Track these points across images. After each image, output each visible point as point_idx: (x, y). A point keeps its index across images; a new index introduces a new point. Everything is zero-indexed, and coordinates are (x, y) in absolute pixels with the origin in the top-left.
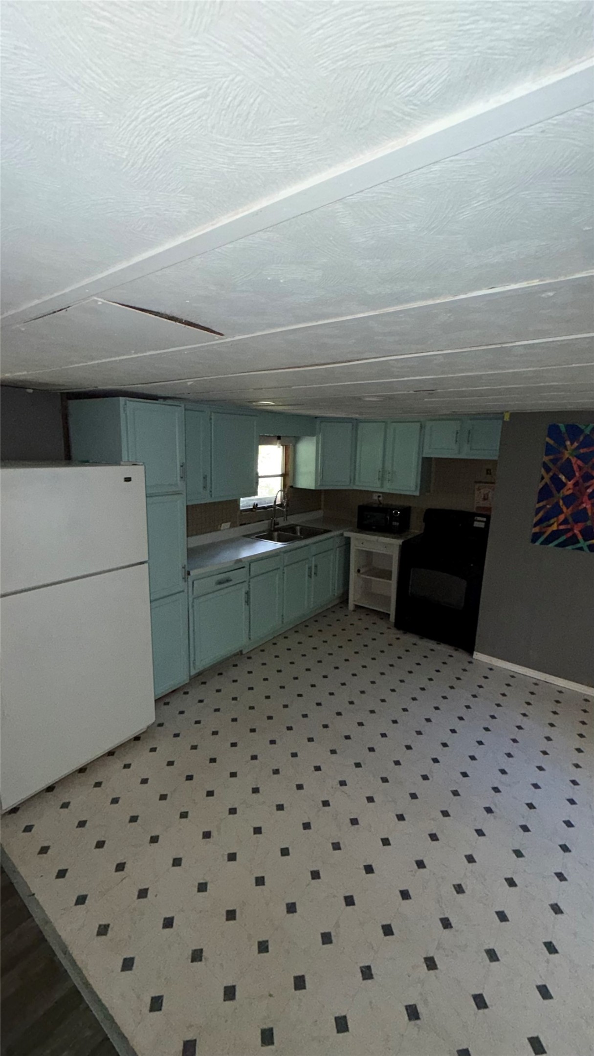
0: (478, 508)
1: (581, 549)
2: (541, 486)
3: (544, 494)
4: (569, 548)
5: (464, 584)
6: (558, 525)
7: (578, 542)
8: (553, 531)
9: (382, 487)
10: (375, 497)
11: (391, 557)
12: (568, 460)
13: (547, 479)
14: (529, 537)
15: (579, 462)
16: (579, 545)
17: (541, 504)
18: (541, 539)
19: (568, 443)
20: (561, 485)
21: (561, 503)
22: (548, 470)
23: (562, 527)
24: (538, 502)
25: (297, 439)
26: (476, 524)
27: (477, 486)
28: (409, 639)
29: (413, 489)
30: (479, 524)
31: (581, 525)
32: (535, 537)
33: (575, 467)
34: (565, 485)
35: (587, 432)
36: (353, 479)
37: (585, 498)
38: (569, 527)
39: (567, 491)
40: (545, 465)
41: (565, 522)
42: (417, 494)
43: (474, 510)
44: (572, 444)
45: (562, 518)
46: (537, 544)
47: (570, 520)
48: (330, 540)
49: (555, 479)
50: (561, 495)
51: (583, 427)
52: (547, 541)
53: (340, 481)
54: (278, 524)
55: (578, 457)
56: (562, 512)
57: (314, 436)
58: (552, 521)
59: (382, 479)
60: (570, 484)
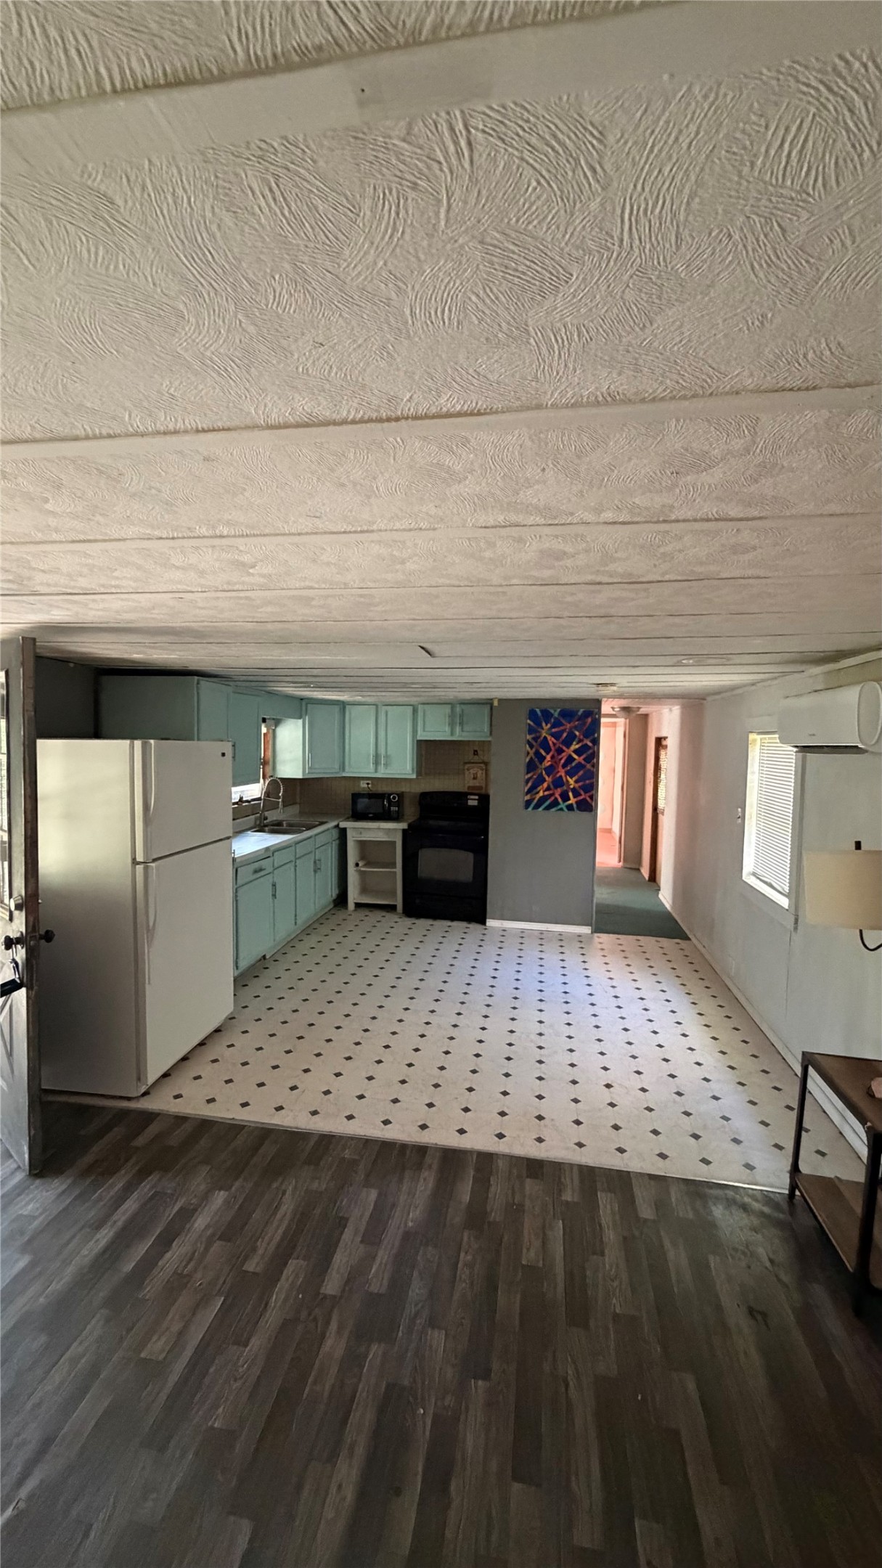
0: (469, 787)
1: (561, 809)
2: (527, 760)
3: (531, 767)
4: (553, 810)
5: (470, 856)
6: (544, 791)
7: (558, 804)
8: (541, 797)
9: (376, 771)
10: (363, 785)
11: (394, 843)
12: (545, 738)
13: (532, 752)
14: (522, 804)
15: (553, 739)
16: (559, 807)
17: (529, 775)
18: (532, 806)
19: (544, 724)
20: (542, 759)
21: (544, 772)
22: (531, 746)
23: (546, 793)
24: (528, 773)
25: (277, 722)
26: (471, 803)
27: (467, 766)
28: (423, 923)
29: (411, 772)
30: (473, 802)
31: (559, 790)
32: (528, 804)
33: (551, 743)
34: (545, 758)
35: (556, 715)
36: (343, 768)
37: (560, 767)
38: (551, 792)
39: (547, 763)
40: (529, 742)
41: (548, 789)
42: (414, 776)
43: (466, 790)
44: (546, 725)
45: (545, 785)
46: (530, 809)
47: (552, 787)
48: (324, 833)
49: (537, 753)
50: (543, 767)
51: (552, 711)
52: (537, 807)
53: (328, 769)
54: (266, 818)
55: (552, 735)
56: (545, 780)
57: (300, 718)
58: (539, 789)
59: (377, 763)
60: (548, 757)
